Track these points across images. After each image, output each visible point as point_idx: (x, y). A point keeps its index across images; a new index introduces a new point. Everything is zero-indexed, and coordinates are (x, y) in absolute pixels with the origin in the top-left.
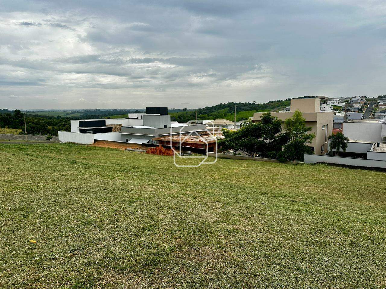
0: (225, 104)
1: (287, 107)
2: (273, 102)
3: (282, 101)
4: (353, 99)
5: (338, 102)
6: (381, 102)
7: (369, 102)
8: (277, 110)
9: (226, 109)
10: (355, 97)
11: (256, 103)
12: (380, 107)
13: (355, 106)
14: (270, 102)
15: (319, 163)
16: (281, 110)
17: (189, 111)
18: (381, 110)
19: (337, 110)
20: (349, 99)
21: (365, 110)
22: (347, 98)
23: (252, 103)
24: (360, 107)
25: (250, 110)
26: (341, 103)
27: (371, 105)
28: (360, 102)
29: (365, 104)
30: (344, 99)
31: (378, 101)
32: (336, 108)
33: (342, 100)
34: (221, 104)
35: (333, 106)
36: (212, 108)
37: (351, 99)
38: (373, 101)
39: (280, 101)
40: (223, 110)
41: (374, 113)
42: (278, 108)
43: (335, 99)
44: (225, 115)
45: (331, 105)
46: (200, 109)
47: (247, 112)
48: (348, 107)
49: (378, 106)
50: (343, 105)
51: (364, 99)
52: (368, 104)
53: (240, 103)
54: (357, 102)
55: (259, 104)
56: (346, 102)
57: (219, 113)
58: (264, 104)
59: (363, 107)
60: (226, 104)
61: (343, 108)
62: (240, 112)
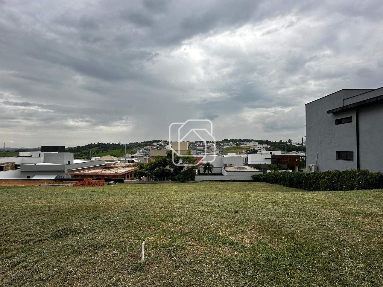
0: (95, 144)
1: (144, 147)
2: (133, 143)
7: (191, 145)
9: (96, 148)
11: (121, 144)
14: (131, 143)
23: (117, 144)
29: (189, 145)
34: (91, 144)
36: (83, 147)
38: (193, 144)
40: (93, 148)
42: (138, 148)
44: (97, 153)
46: (72, 148)
47: (115, 150)
51: (189, 143)
53: (108, 144)
55: (123, 145)
62: (109, 151)
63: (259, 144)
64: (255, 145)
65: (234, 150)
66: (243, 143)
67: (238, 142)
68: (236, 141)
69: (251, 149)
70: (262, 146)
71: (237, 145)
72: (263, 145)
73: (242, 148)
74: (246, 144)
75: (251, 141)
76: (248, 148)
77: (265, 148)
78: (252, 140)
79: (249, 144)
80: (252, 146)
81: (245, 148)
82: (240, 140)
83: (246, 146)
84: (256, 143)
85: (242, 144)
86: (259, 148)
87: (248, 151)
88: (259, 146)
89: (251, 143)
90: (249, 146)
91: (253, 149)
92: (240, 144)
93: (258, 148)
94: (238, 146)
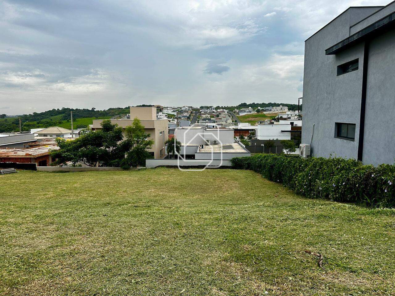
0: (58, 109)
1: (127, 115)
2: (113, 109)
3: (122, 108)
4: (183, 109)
5: (171, 111)
6: (202, 111)
7: (194, 112)
8: (118, 117)
9: (60, 115)
10: (184, 107)
11: (95, 110)
12: (202, 115)
13: (185, 115)
14: (110, 109)
15: (159, 166)
16: (122, 118)
17: (9, 117)
18: (203, 118)
19: (171, 117)
20: (179, 109)
21: (192, 118)
22: (178, 108)
23: (90, 109)
24: (188, 116)
25: (89, 117)
26: (174, 111)
27: (196, 114)
28: (188, 111)
29: (192, 113)
30: (176, 108)
31: (201, 111)
32: (170, 116)
33: (174, 110)
34: (54, 110)
35: (168, 114)
36: (42, 114)
37: (181, 108)
38: (197, 111)
39: (120, 108)
40: (56, 116)
41: (198, 120)
42: (118, 116)
43: (169, 108)
44: (60, 123)
45: (166, 114)
46: (26, 115)
47: (86, 119)
48: (179, 116)
49: (200, 115)
50: (175, 114)
51: (191, 109)
52: (194, 113)
53: (77, 109)
54: (186, 111)
55: (98, 111)
56: (178, 111)
57: (51, 120)
58: (104, 111)
59: (190, 115)
60: (60, 109)
61: (176, 117)
62: (77, 119)
63: (289, 109)
64: (284, 111)
65: (253, 119)
66: (267, 108)
67: (259, 108)
68: (258, 105)
69: (277, 117)
70: (293, 112)
71: (258, 111)
72: (295, 111)
73: (265, 116)
74: (271, 110)
75: (278, 105)
76: (274, 115)
77: (298, 116)
78: (281, 104)
79: (275, 111)
80: (280, 113)
81: (269, 116)
82: (263, 105)
83: (271, 112)
84: (286, 109)
85: (265, 111)
86: (290, 116)
87: (273, 119)
88: (289, 113)
89: (279, 108)
90: (274, 112)
91: (280, 116)
92: (263, 110)
93: (288, 115)
94: (260, 113)
